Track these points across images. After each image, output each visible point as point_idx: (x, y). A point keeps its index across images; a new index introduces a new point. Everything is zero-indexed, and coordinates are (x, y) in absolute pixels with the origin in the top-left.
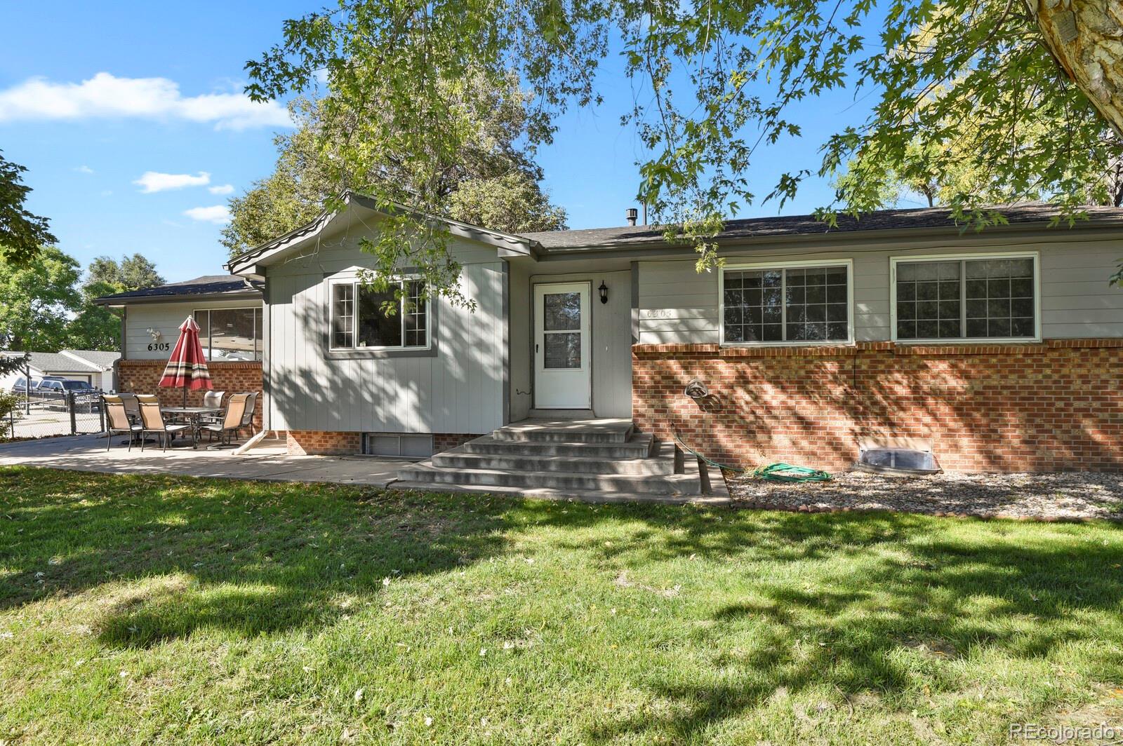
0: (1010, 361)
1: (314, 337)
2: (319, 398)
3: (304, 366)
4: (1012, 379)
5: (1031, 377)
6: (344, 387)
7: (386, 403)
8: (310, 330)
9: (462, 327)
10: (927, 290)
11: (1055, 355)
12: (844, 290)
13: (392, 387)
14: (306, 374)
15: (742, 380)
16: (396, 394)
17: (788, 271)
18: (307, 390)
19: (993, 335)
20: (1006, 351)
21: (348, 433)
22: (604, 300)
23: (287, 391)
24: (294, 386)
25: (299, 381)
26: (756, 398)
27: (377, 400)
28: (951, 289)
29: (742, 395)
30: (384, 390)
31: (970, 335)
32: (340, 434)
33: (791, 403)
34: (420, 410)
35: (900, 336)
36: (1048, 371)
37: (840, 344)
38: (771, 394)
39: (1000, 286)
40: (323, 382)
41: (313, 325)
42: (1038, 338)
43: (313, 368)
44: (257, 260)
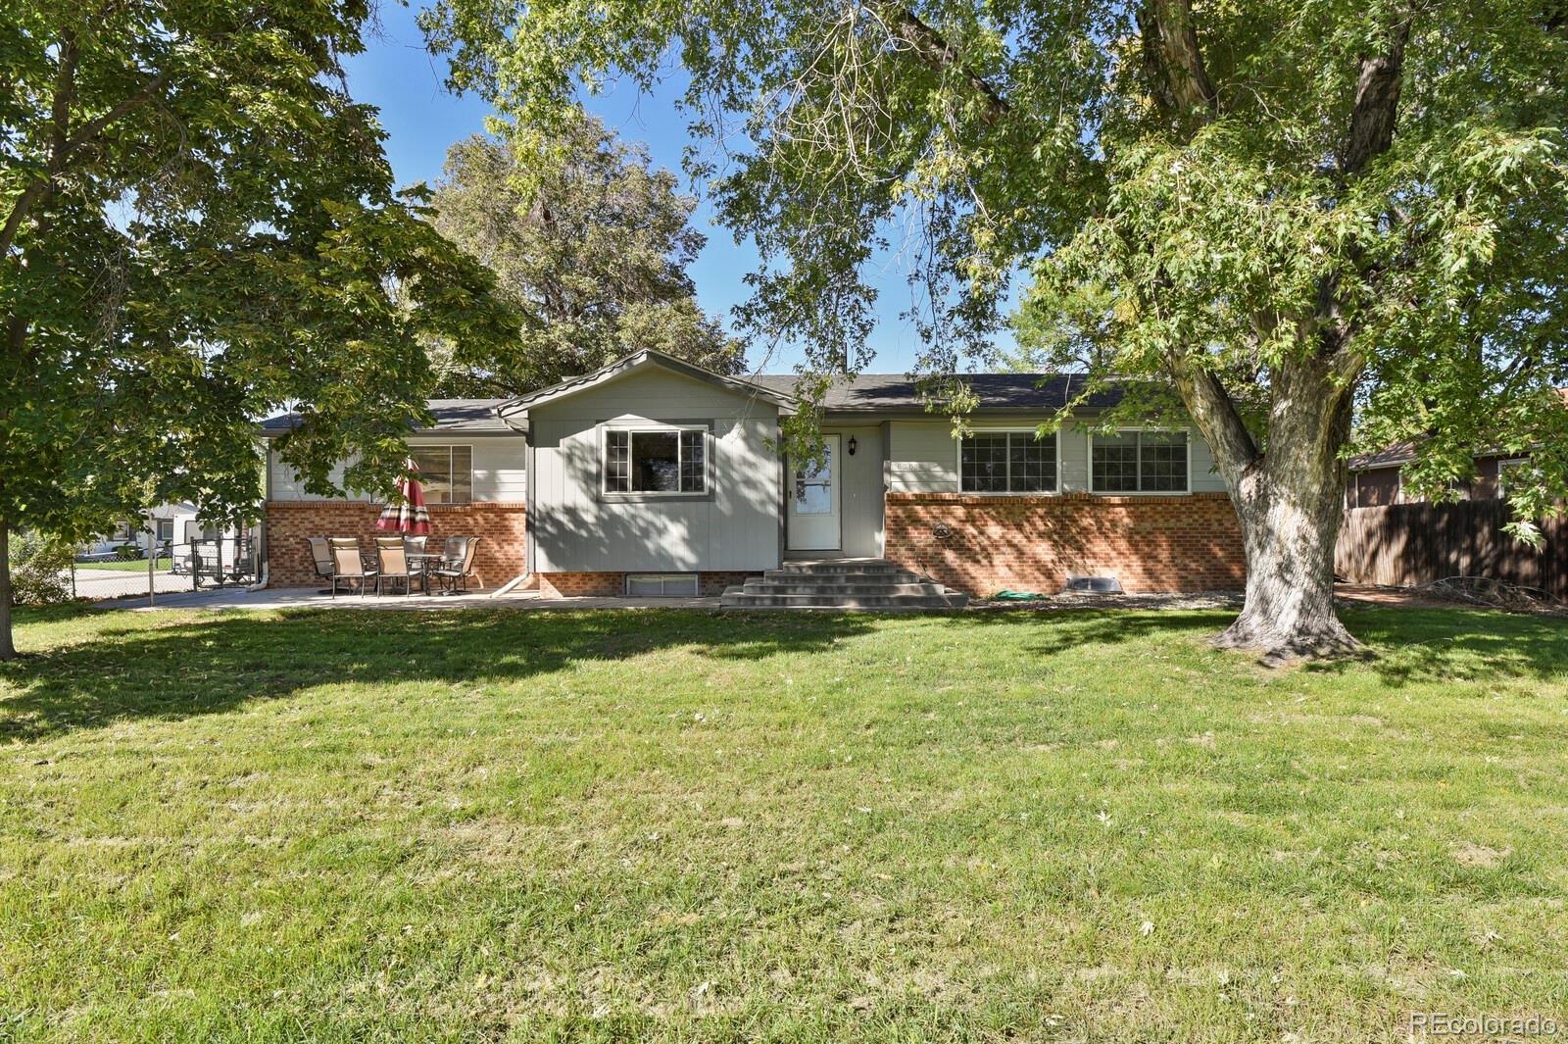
0: (1171, 508)
1: (579, 474)
2: (584, 533)
3: (569, 503)
4: (1172, 523)
5: (1185, 520)
6: (611, 523)
7: (654, 535)
8: (574, 468)
9: (732, 468)
10: (1113, 453)
11: (1201, 504)
12: (1054, 452)
13: (662, 521)
14: (571, 512)
15: (970, 519)
16: (666, 527)
17: (1012, 434)
18: (571, 526)
19: (1159, 489)
20: (1168, 501)
21: (608, 574)
22: (852, 452)
23: (549, 528)
24: (557, 524)
25: (563, 518)
26: (982, 533)
27: (646, 533)
28: (1130, 452)
29: (970, 530)
30: (652, 524)
31: (1143, 489)
32: (601, 574)
33: (1009, 537)
34: (688, 542)
35: (1095, 489)
36: (1196, 517)
37: (1048, 494)
38: (994, 530)
39: (1164, 452)
40: (589, 518)
41: (578, 463)
42: (1189, 492)
43: (579, 505)
44: (529, 405)
